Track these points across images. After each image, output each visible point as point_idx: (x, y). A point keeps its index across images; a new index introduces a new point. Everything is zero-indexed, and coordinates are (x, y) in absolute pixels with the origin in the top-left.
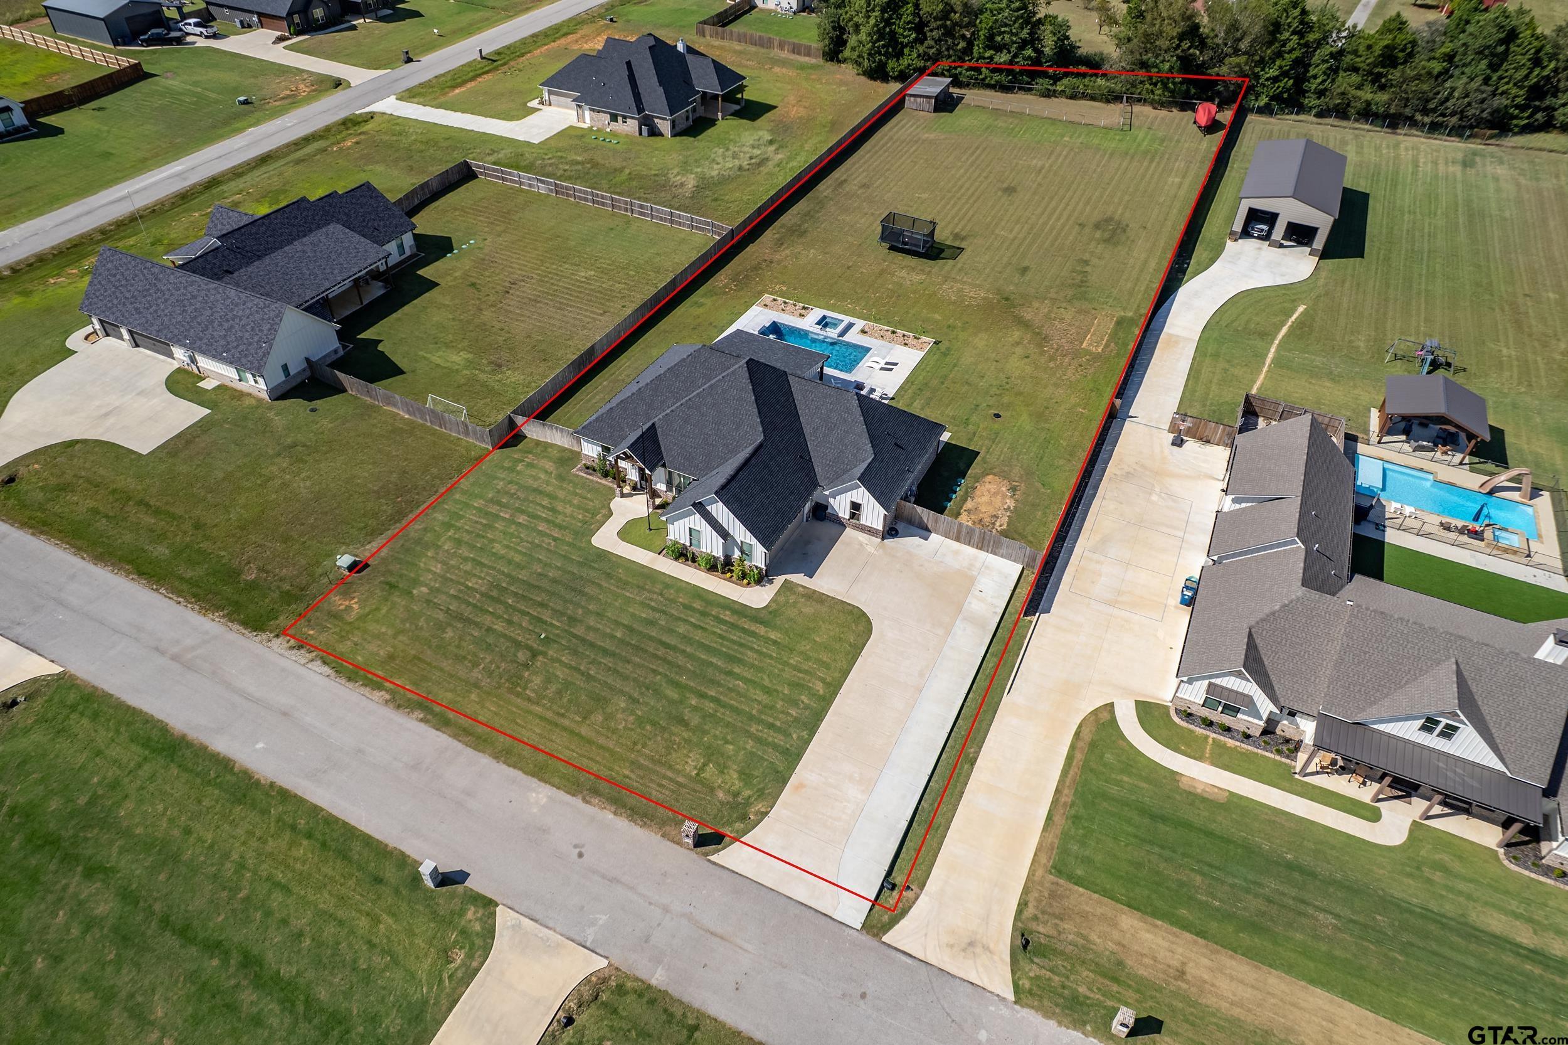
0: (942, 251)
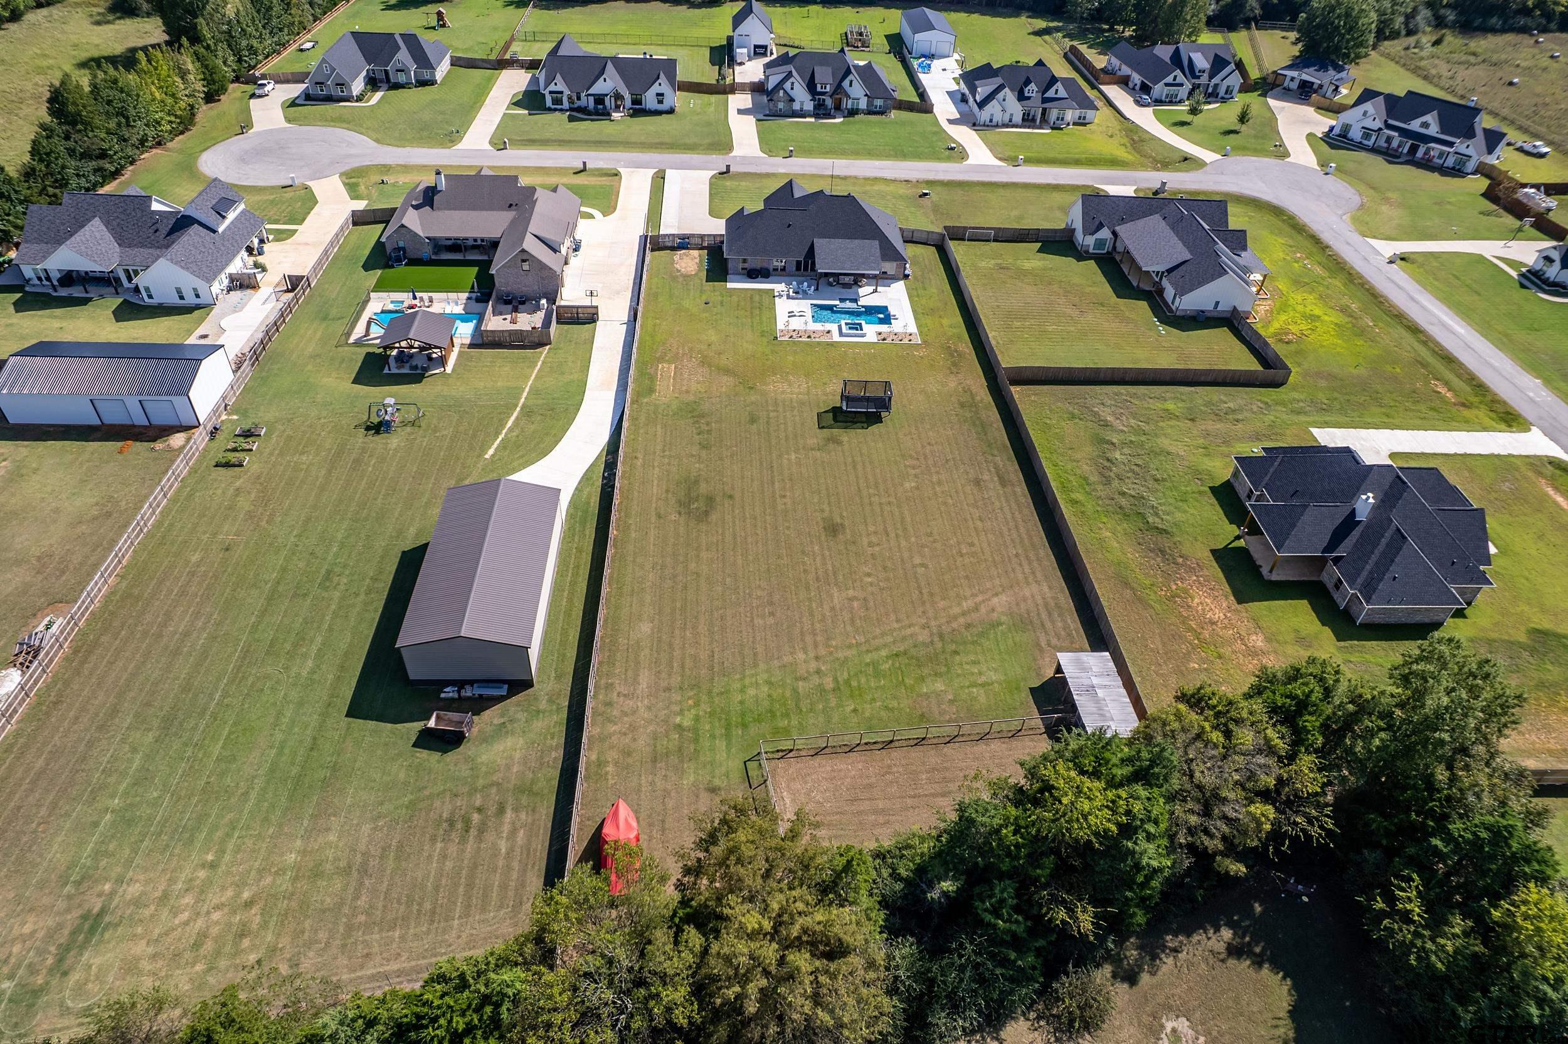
0: (836, 420)
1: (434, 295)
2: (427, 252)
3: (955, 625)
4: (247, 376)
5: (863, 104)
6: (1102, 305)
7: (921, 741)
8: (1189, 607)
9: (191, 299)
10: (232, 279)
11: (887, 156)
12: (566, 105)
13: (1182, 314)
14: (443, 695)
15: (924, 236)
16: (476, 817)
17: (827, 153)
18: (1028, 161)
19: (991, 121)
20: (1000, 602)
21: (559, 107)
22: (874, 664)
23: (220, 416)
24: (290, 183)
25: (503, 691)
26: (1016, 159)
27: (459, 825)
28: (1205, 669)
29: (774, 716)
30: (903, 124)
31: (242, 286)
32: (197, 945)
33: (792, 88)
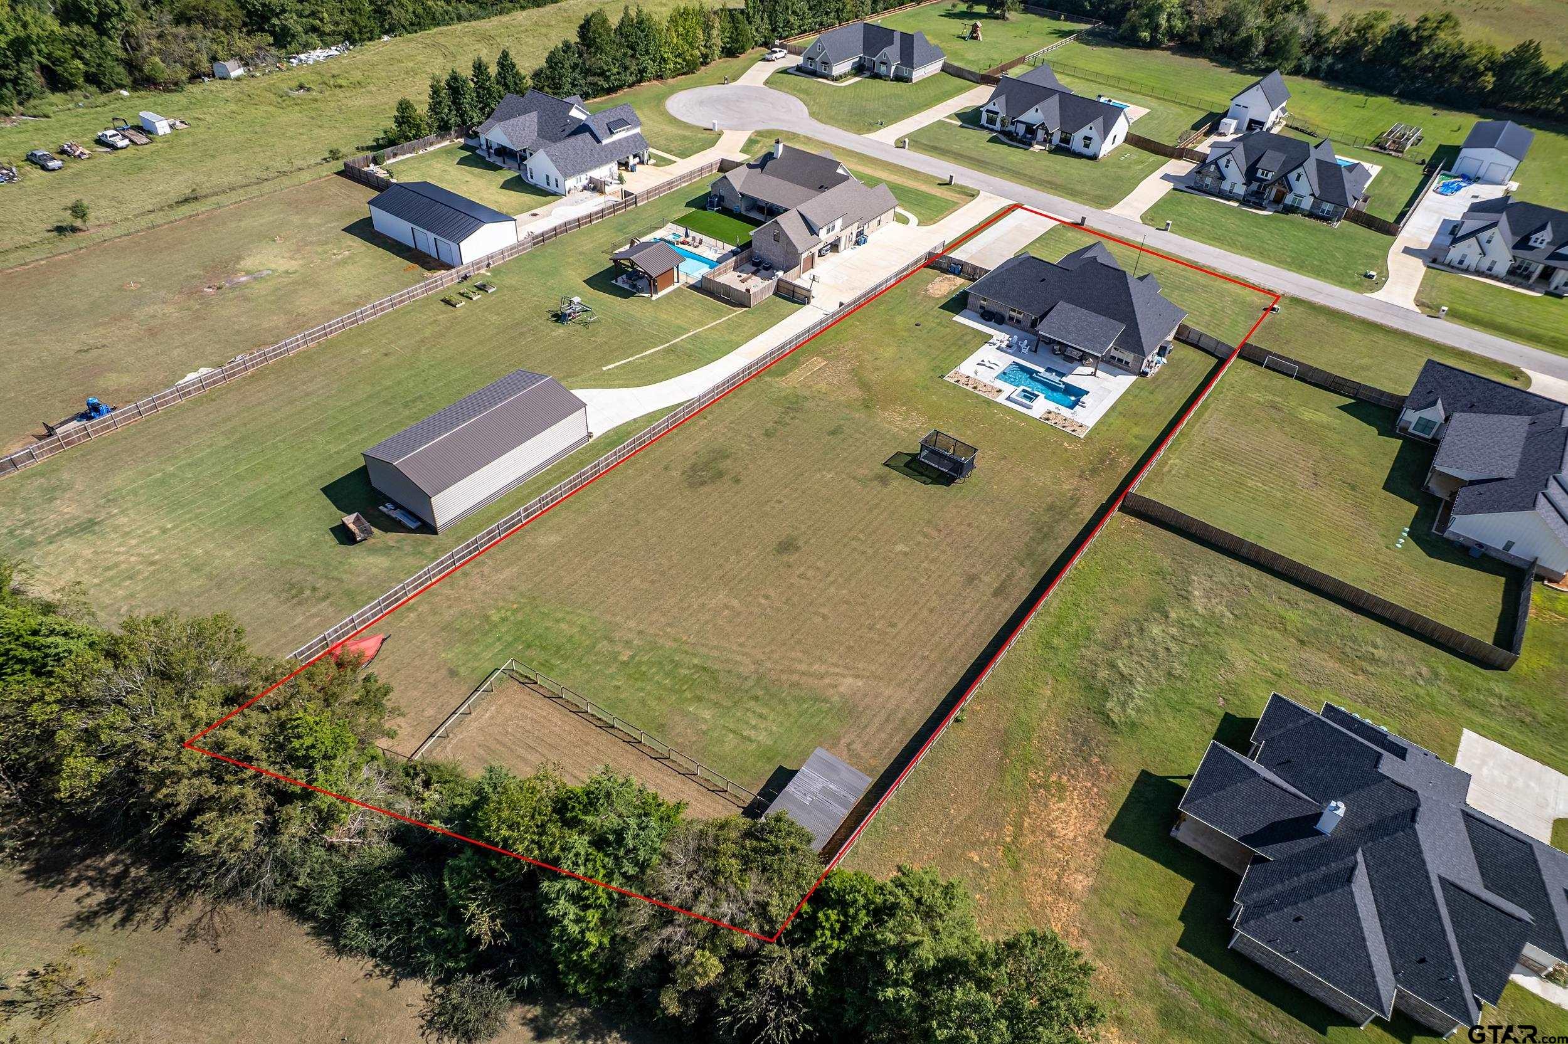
0: (907, 465)
1: (706, 239)
2: (741, 207)
3: (784, 677)
4: (524, 249)
5: (1307, 203)
6: (1353, 488)
7: (635, 742)
8: (1046, 806)
9: (552, 187)
10: (591, 181)
11: (1280, 262)
12: (998, 126)
13: (1452, 538)
14: (381, 508)
15: (1213, 344)
16: (307, 593)
17: (1215, 239)
18: (1454, 315)
19: (1461, 262)
20: (848, 683)
21: (991, 126)
22: (677, 665)
23: (479, 269)
24: (711, 127)
25: (413, 525)
26: (1438, 309)
27: (294, 592)
28: (982, 869)
29: (557, 652)
30: (1343, 235)
31: (594, 189)
32: (108, 569)
33: (1227, 166)
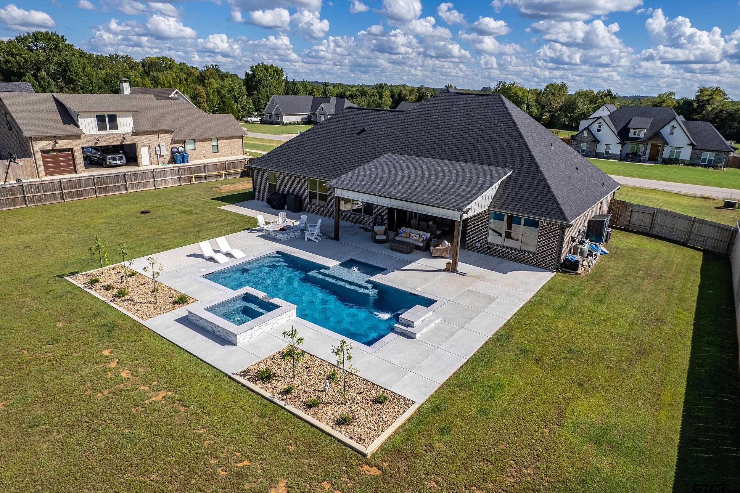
5: (686, 154)
33: (599, 131)
